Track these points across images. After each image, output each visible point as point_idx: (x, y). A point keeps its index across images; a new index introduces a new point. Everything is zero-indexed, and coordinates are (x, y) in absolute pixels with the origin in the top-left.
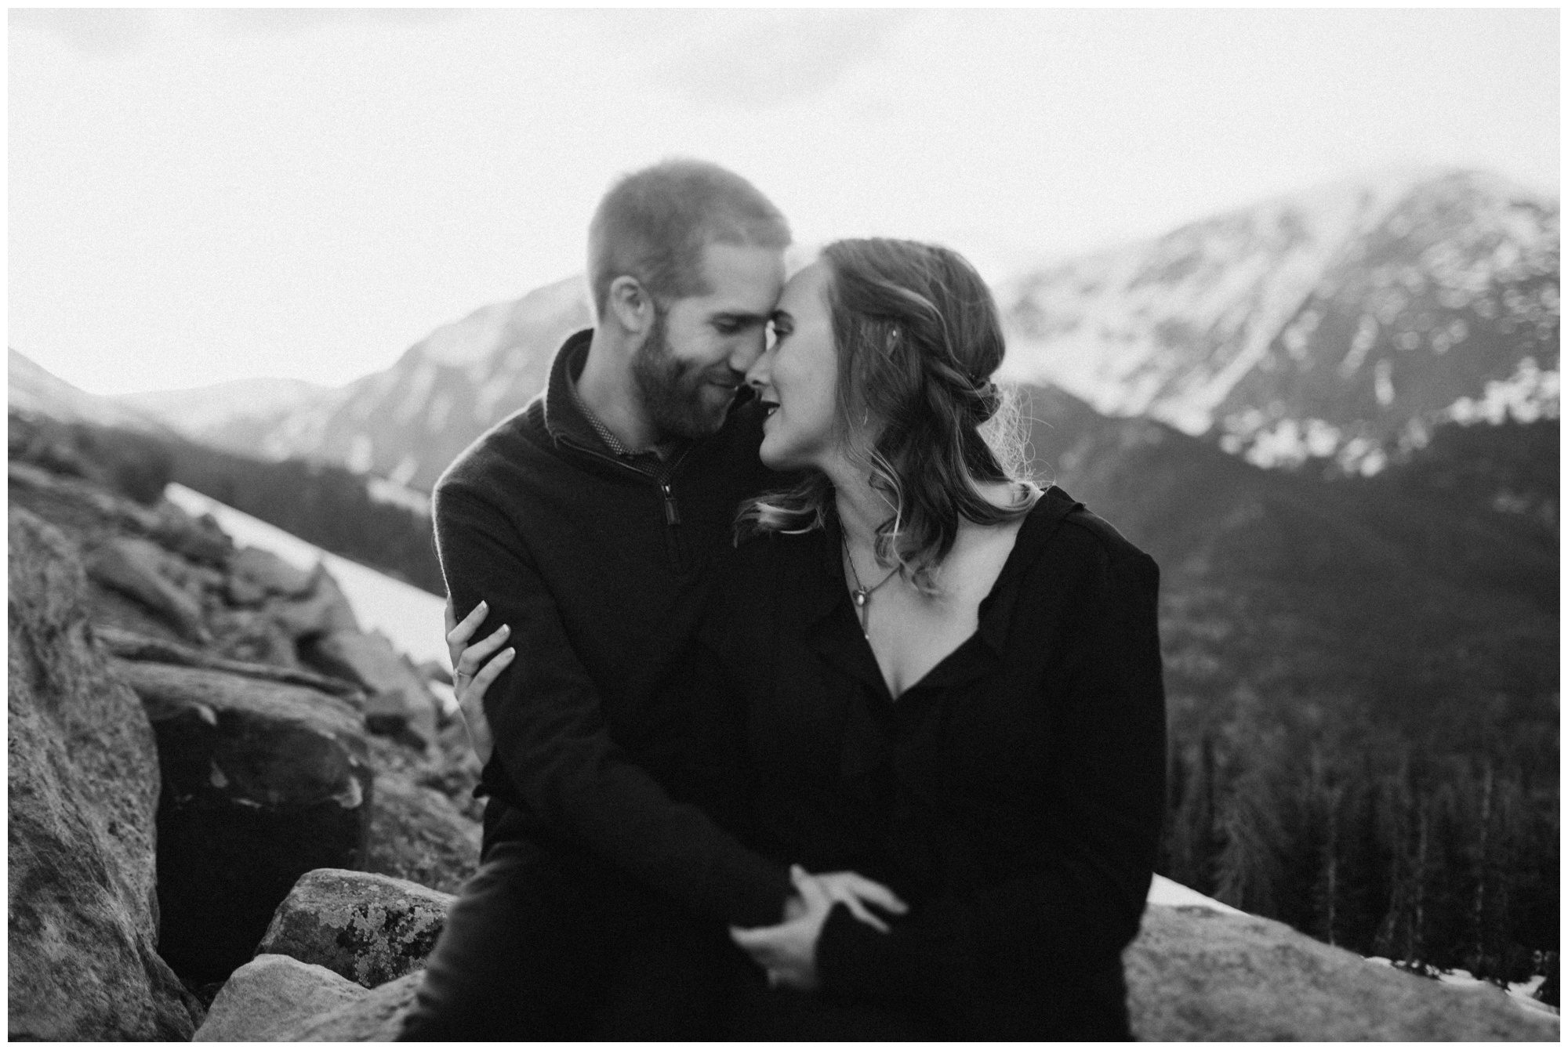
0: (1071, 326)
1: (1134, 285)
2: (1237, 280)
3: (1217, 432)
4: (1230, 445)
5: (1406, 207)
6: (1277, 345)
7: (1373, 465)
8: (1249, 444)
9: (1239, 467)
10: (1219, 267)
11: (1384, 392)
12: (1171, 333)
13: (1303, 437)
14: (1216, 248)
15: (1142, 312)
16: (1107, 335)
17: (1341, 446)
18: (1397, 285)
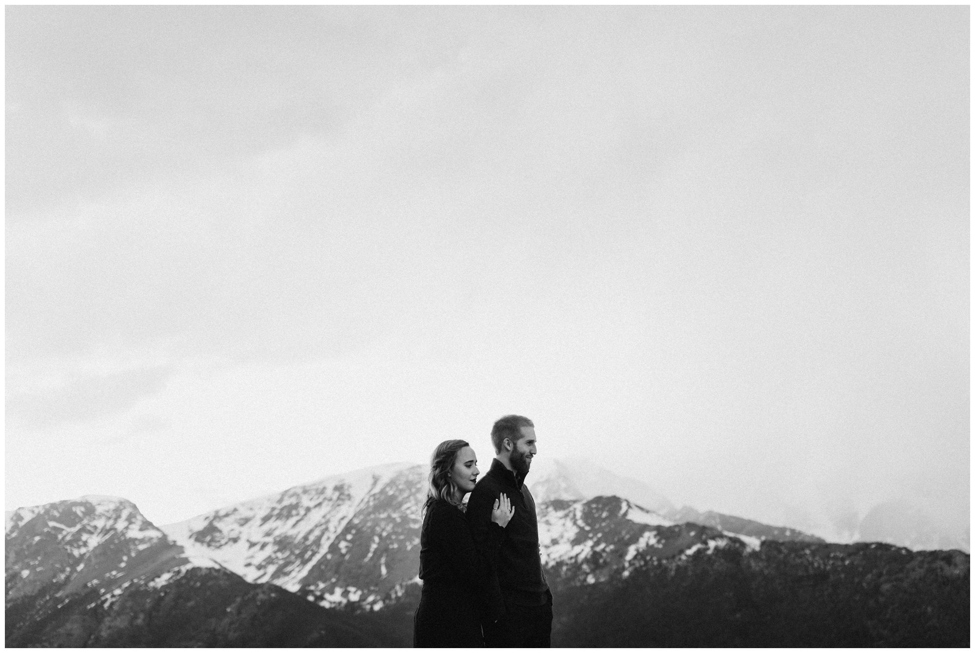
0: (235, 540)
1: (266, 519)
2: (316, 516)
3: (304, 592)
4: (311, 598)
5: (392, 483)
6: (334, 548)
7: (377, 607)
8: (322, 598)
9: (315, 607)
10: (308, 509)
11: (384, 570)
12: (283, 543)
13: (345, 594)
14: (306, 502)
15: (268, 534)
16: (252, 545)
17: (363, 598)
18: (390, 519)
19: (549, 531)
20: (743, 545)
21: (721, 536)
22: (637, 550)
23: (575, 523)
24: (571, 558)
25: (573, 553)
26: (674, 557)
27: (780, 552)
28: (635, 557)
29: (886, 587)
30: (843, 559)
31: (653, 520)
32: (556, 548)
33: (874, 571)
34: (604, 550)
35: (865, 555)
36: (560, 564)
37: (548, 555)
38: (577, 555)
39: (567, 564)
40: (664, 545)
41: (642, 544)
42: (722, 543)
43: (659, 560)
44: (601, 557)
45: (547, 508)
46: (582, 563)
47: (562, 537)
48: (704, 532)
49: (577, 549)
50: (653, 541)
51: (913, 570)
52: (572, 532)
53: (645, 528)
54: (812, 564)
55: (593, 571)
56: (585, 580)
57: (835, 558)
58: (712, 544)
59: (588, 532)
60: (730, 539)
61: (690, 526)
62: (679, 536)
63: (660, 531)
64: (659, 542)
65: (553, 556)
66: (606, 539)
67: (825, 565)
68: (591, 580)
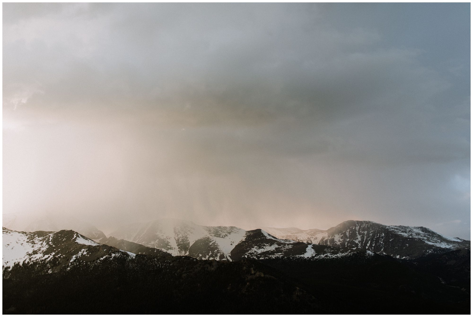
19: (33, 247)
20: (128, 255)
21: (118, 252)
22: (76, 257)
23: (48, 243)
24: (42, 260)
25: (44, 258)
26: (94, 261)
27: (144, 259)
28: (75, 261)
29: (184, 275)
30: (170, 263)
31: (87, 243)
32: (36, 255)
33: (181, 269)
34: (60, 257)
35: (179, 261)
36: (35, 263)
37: (30, 259)
38: (46, 259)
39: (39, 264)
40: (90, 255)
41: (80, 254)
42: (118, 255)
43: (86, 263)
44: (58, 260)
45: (34, 235)
46: (47, 263)
47: (40, 250)
48: (110, 249)
49: (46, 256)
50: (85, 253)
51: (197, 268)
52: (45, 248)
53: (83, 246)
54: (156, 265)
55: (52, 267)
56: (47, 272)
57: (167, 263)
58: (113, 255)
59: (54, 248)
60: (122, 253)
61: (105, 246)
62: (98, 251)
63: (89, 248)
64: (88, 254)
65: (32, 259)
66: (62, 252)
67: (162, 266)
68: (50, 272)
